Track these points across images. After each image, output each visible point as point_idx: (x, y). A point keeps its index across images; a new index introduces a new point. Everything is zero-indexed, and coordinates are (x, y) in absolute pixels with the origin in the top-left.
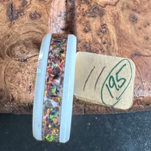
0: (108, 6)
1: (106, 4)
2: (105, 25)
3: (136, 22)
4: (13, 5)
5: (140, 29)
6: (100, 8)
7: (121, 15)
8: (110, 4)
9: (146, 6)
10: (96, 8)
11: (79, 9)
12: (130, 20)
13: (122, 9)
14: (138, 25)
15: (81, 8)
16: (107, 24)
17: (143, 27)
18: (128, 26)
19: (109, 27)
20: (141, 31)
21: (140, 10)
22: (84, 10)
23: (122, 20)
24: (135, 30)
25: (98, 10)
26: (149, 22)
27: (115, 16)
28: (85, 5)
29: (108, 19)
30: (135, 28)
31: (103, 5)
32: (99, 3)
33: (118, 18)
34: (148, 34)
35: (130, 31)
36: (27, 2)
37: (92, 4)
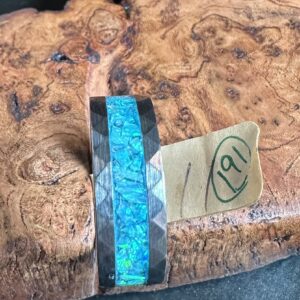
0: (185, 79)
1: (181, 77)
2: (186, 108)
3: (239, 99)
4: (18, 95)
5: (247, 108)
6: (171, 83)
7: (210, 90)
8: (187, 77)
9: (249, 73)
10: (164, 84)
11: (136, 89)
12: (227, 96)
13: (210, 81)
14: (242, 102)
15: (138, 87)
16: (189, 107)
17: (252, 106)
18: (226, 106)
19: (194, 112)
20: (250, 111)
21: (240, 79)
22: (145, 90)
23: (212, 98)
24: (240, 111)
25: (169, 86)
26: (261, 96)
27: (200, 93)
28: (145, 81)
29: (188, 99)
30: (238, 108)
31: (175, 79)
32: (168, 77)
33: (206, 96)
34: (263, 114)
35: (231, 114)
36: (41, 89)
37: (157, 79)
